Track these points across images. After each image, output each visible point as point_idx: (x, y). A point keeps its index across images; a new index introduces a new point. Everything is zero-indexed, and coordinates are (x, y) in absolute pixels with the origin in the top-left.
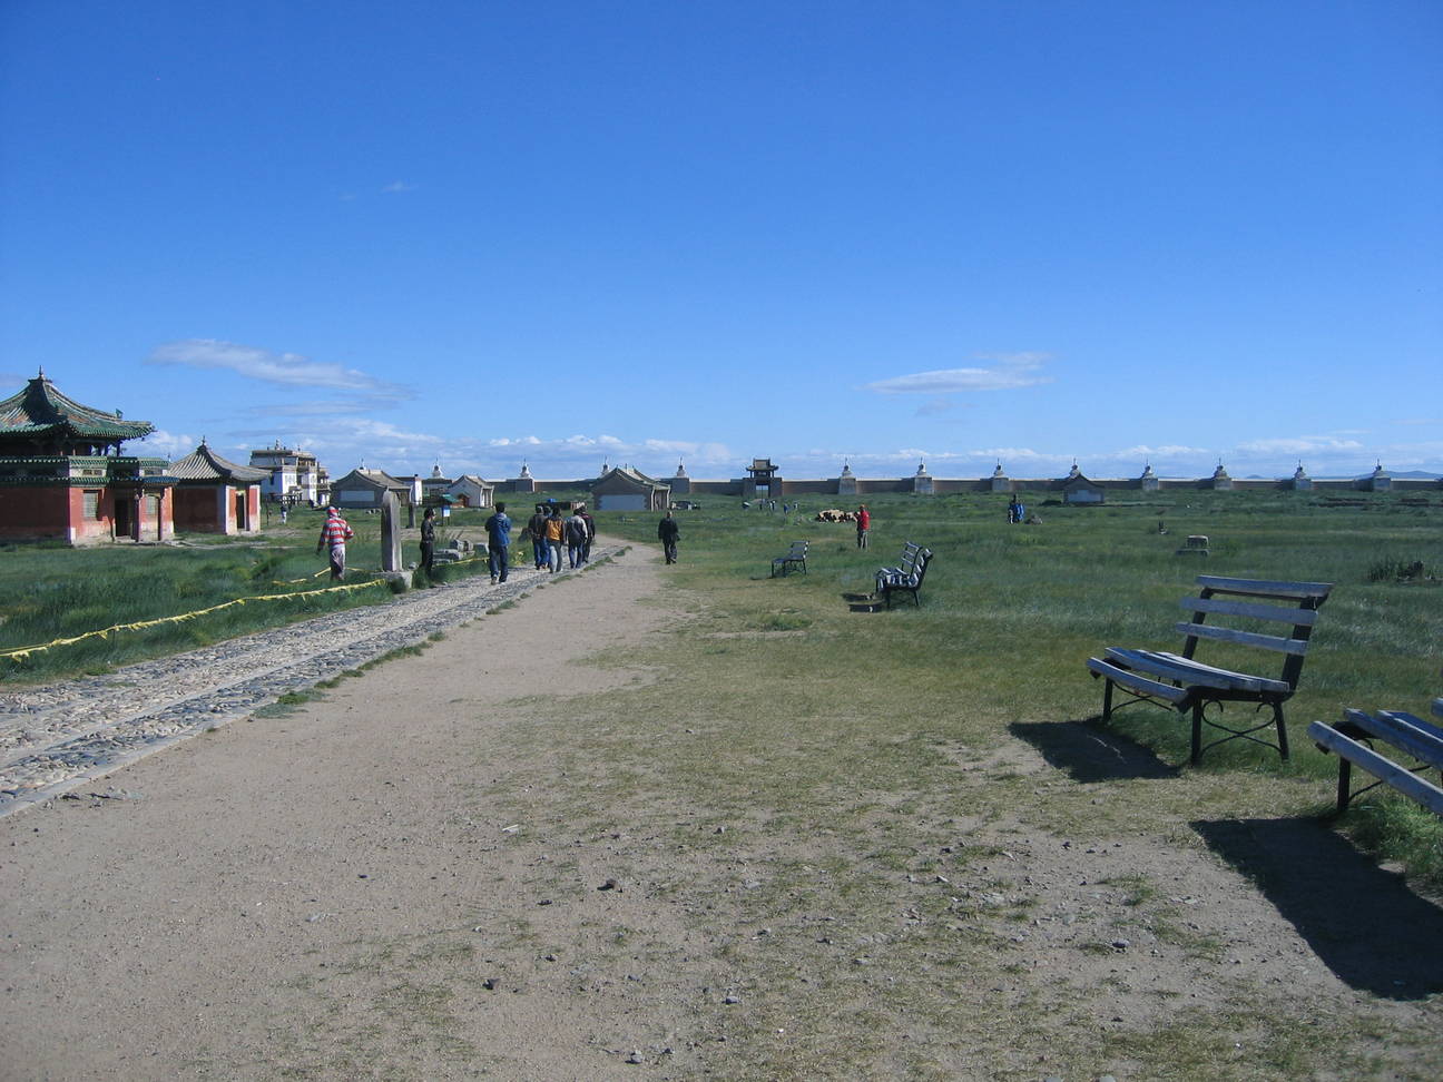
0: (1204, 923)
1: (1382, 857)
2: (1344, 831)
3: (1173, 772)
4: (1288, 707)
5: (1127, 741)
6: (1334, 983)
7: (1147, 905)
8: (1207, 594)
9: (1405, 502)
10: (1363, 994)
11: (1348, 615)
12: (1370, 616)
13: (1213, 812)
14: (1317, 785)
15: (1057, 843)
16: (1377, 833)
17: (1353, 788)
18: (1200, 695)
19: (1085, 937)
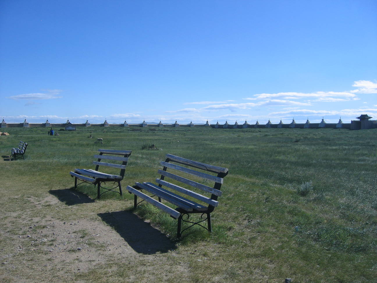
0: (101, 240)
1: (145, 219)
2: (136, 213)
3: (93, 201)
4: (122, 182)
5: (81, 194)
6: (134, 252)
7: (86, 238)
8: (101, 154)
9: (151, 130)
10: (141, 254)
11: (137, 158)
12: (142, 158)
13: (103, 211)
14: (129, 202)
15: (62, 223)
16: (143, 213)
17: (138, 202)
18: (99, 180)
19: (70, 248)
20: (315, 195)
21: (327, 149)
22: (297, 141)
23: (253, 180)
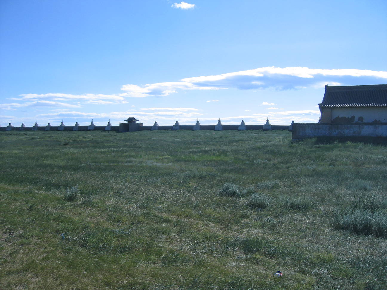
20: (83, 200)
21: (96, 152)
22: (66, 144)
23: (16, 188)
